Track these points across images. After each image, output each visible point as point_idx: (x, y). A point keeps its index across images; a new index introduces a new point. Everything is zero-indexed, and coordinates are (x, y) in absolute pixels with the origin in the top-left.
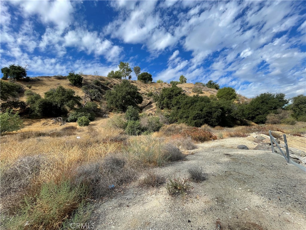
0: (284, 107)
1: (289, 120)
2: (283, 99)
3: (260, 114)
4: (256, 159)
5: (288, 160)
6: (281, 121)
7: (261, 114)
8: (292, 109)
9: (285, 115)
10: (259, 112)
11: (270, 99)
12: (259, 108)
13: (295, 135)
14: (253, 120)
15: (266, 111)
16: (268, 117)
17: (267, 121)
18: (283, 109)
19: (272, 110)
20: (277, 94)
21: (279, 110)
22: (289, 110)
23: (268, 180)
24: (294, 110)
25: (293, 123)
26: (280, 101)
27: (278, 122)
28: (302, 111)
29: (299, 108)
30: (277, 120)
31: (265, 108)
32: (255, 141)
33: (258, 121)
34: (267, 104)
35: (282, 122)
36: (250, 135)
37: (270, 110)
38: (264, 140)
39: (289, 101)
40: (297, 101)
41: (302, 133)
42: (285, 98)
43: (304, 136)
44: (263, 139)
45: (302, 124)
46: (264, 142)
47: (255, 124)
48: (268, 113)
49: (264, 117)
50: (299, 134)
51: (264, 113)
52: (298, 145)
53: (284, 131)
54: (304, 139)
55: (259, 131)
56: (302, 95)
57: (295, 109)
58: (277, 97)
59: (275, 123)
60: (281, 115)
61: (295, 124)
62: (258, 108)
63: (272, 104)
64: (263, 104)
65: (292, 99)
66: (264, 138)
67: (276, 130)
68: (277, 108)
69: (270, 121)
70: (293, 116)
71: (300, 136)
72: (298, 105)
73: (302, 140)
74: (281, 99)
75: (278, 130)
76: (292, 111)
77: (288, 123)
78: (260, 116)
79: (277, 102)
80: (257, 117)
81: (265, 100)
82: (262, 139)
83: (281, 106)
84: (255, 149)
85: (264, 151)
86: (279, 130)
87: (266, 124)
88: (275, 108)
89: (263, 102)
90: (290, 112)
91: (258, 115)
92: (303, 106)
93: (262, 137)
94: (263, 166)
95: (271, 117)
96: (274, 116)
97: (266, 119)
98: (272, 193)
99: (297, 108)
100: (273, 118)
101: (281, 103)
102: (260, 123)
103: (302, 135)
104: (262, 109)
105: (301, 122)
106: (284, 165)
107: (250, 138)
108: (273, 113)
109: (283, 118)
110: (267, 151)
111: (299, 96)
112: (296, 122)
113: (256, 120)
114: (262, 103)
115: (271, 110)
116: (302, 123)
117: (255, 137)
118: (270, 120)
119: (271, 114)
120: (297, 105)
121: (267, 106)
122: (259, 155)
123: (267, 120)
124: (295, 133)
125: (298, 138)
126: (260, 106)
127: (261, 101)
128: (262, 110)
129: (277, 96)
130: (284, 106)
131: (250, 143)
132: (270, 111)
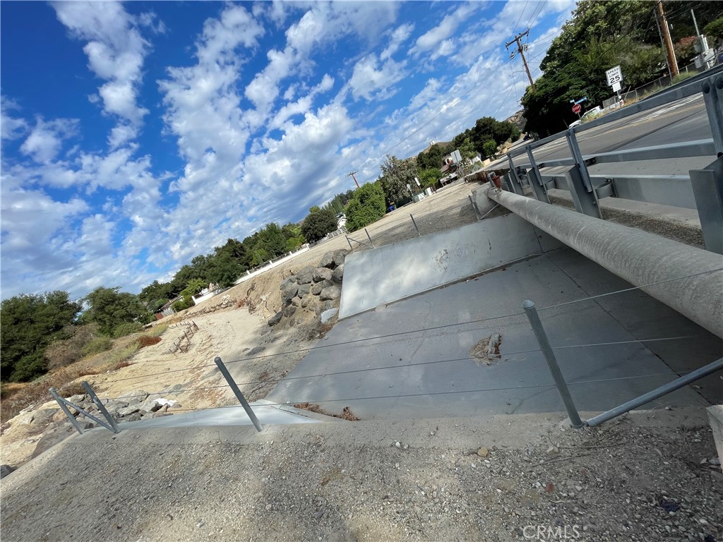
0: (76, 319)
1: (97, 343)
2: (64, 302)
3: (24, 353)
4: (42, 480)
5: (115, 429)
6: (84, 350)
7: (26, 353)
8: (95, 318)
9: (86, 335)
10: (20, 350)
11: (34, 310)
12: (12, 340)
13: (117, 368)
14: (9, 376)
15: (38, 342)
16: (49, 353)
17: (51, 364)
18: (76, 324)
19: (53, 334)
20: (48, 293)
21: (68, 329)
22: (88, 323)
23: (86, 508)
24: (100, 319)
25: (108, 347)
26: (62, 309)
27: (76, 355)
28: (114, 317)
29: (108, 314)
30: (74, 351)
31: (31, 334)
32: (34, 432)
33: (27, 373)
34: (32, 322)
35: (86, 351)
36: (9, 426)
37: (45, 334)
38: (56, 415)
39: (81, 304)
40: (98, 301)
41: (128, 358)
42: (72, 300)
43: (134, 362)
44: (52, 416)
45: (123, 342)
46: (58, 418)
47: (22, 385)
48: (46, 344)
49: (40, 357)
50: (124, 362)
51: (35, 348)
52: (129, 385)
53: (95, 370)
54: (134, 368)
55: (36, 397)
56: (101, 288)
57: (101, 317)
58: (51, 300)
59: (73, 361)
60: (76, 338)
61: (113, 346)
62: (10, 340)
63: (46, 319)
64: (19, 325)
65: (86, 299)
66: (52, 409)
67: (76, 375)
68: (62, 326)
69: (58, 361)
70: (102, 331)
71: (127, 365)
72: (103, 307)
73: (133, 371)
74: (60, 302)
75: (82, 375)
76: (96, 323)
77: (98, 349)
78: (24, 359)
79: (55, 311)
80: (18, 365)
81: (22, 314)
82: (49, 416)
83: (69, 320)
84: (35, 455)
85: (59, 445)
86: (84, 372)
87: (52, 371)
88: (58, 327)
89: (17, 321)
90: (93, 326)
91: (17, 359)
92: (112, 307)
93: (46, 410)
94: (66, 483)
95: (55, 350)
96: (63, 344)
97: (46, 359)
98: (100, 530)
99: (104, 315)
100: (64, 351)
101: (67, 312)
102: (32, 376)
103: (130, 362)
104: (22, 338)
105: (121, 338)
106: (111, 444)
107: (12, 435)
108: (58, 339)
109: (84, 343)
110: (68, 439)
111: (97, 291)
112: (113, 341)
113: (18, 373)
114: (15, 324)
115: (49, 334)
116: (123, 339)
117: (27, 422)
118: (58, 359)
119: (54, 343)
120: (101, 309)
121: (35, 328)
122: (51, 462)
123: (49, 361)
124: (115, 366)
125: (124, 371)
126: (14, 332)
127: (10, 319)
128: (24, 342)
129: (48, 298)
130: (76, 317)
131: (18, 446)
132: (48, 338)
